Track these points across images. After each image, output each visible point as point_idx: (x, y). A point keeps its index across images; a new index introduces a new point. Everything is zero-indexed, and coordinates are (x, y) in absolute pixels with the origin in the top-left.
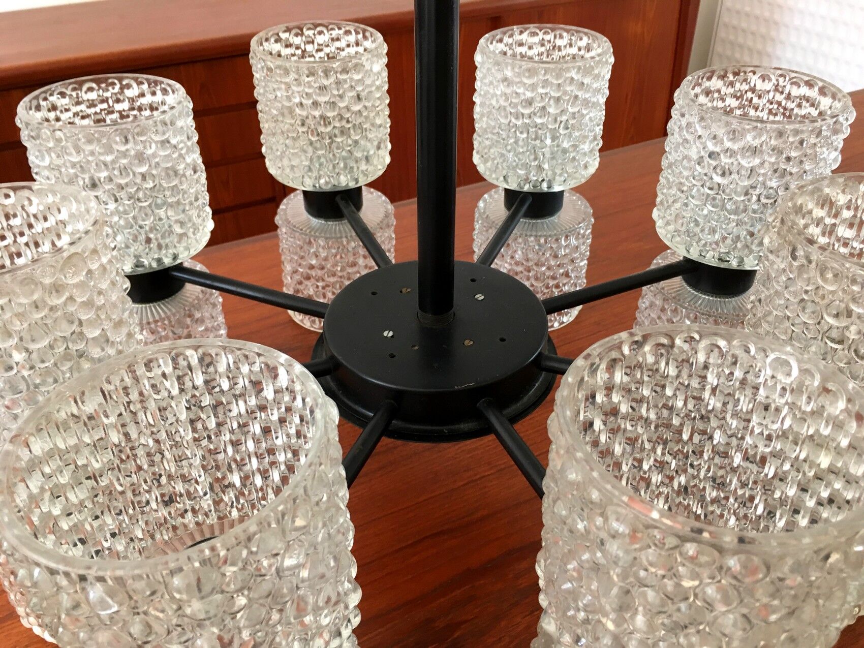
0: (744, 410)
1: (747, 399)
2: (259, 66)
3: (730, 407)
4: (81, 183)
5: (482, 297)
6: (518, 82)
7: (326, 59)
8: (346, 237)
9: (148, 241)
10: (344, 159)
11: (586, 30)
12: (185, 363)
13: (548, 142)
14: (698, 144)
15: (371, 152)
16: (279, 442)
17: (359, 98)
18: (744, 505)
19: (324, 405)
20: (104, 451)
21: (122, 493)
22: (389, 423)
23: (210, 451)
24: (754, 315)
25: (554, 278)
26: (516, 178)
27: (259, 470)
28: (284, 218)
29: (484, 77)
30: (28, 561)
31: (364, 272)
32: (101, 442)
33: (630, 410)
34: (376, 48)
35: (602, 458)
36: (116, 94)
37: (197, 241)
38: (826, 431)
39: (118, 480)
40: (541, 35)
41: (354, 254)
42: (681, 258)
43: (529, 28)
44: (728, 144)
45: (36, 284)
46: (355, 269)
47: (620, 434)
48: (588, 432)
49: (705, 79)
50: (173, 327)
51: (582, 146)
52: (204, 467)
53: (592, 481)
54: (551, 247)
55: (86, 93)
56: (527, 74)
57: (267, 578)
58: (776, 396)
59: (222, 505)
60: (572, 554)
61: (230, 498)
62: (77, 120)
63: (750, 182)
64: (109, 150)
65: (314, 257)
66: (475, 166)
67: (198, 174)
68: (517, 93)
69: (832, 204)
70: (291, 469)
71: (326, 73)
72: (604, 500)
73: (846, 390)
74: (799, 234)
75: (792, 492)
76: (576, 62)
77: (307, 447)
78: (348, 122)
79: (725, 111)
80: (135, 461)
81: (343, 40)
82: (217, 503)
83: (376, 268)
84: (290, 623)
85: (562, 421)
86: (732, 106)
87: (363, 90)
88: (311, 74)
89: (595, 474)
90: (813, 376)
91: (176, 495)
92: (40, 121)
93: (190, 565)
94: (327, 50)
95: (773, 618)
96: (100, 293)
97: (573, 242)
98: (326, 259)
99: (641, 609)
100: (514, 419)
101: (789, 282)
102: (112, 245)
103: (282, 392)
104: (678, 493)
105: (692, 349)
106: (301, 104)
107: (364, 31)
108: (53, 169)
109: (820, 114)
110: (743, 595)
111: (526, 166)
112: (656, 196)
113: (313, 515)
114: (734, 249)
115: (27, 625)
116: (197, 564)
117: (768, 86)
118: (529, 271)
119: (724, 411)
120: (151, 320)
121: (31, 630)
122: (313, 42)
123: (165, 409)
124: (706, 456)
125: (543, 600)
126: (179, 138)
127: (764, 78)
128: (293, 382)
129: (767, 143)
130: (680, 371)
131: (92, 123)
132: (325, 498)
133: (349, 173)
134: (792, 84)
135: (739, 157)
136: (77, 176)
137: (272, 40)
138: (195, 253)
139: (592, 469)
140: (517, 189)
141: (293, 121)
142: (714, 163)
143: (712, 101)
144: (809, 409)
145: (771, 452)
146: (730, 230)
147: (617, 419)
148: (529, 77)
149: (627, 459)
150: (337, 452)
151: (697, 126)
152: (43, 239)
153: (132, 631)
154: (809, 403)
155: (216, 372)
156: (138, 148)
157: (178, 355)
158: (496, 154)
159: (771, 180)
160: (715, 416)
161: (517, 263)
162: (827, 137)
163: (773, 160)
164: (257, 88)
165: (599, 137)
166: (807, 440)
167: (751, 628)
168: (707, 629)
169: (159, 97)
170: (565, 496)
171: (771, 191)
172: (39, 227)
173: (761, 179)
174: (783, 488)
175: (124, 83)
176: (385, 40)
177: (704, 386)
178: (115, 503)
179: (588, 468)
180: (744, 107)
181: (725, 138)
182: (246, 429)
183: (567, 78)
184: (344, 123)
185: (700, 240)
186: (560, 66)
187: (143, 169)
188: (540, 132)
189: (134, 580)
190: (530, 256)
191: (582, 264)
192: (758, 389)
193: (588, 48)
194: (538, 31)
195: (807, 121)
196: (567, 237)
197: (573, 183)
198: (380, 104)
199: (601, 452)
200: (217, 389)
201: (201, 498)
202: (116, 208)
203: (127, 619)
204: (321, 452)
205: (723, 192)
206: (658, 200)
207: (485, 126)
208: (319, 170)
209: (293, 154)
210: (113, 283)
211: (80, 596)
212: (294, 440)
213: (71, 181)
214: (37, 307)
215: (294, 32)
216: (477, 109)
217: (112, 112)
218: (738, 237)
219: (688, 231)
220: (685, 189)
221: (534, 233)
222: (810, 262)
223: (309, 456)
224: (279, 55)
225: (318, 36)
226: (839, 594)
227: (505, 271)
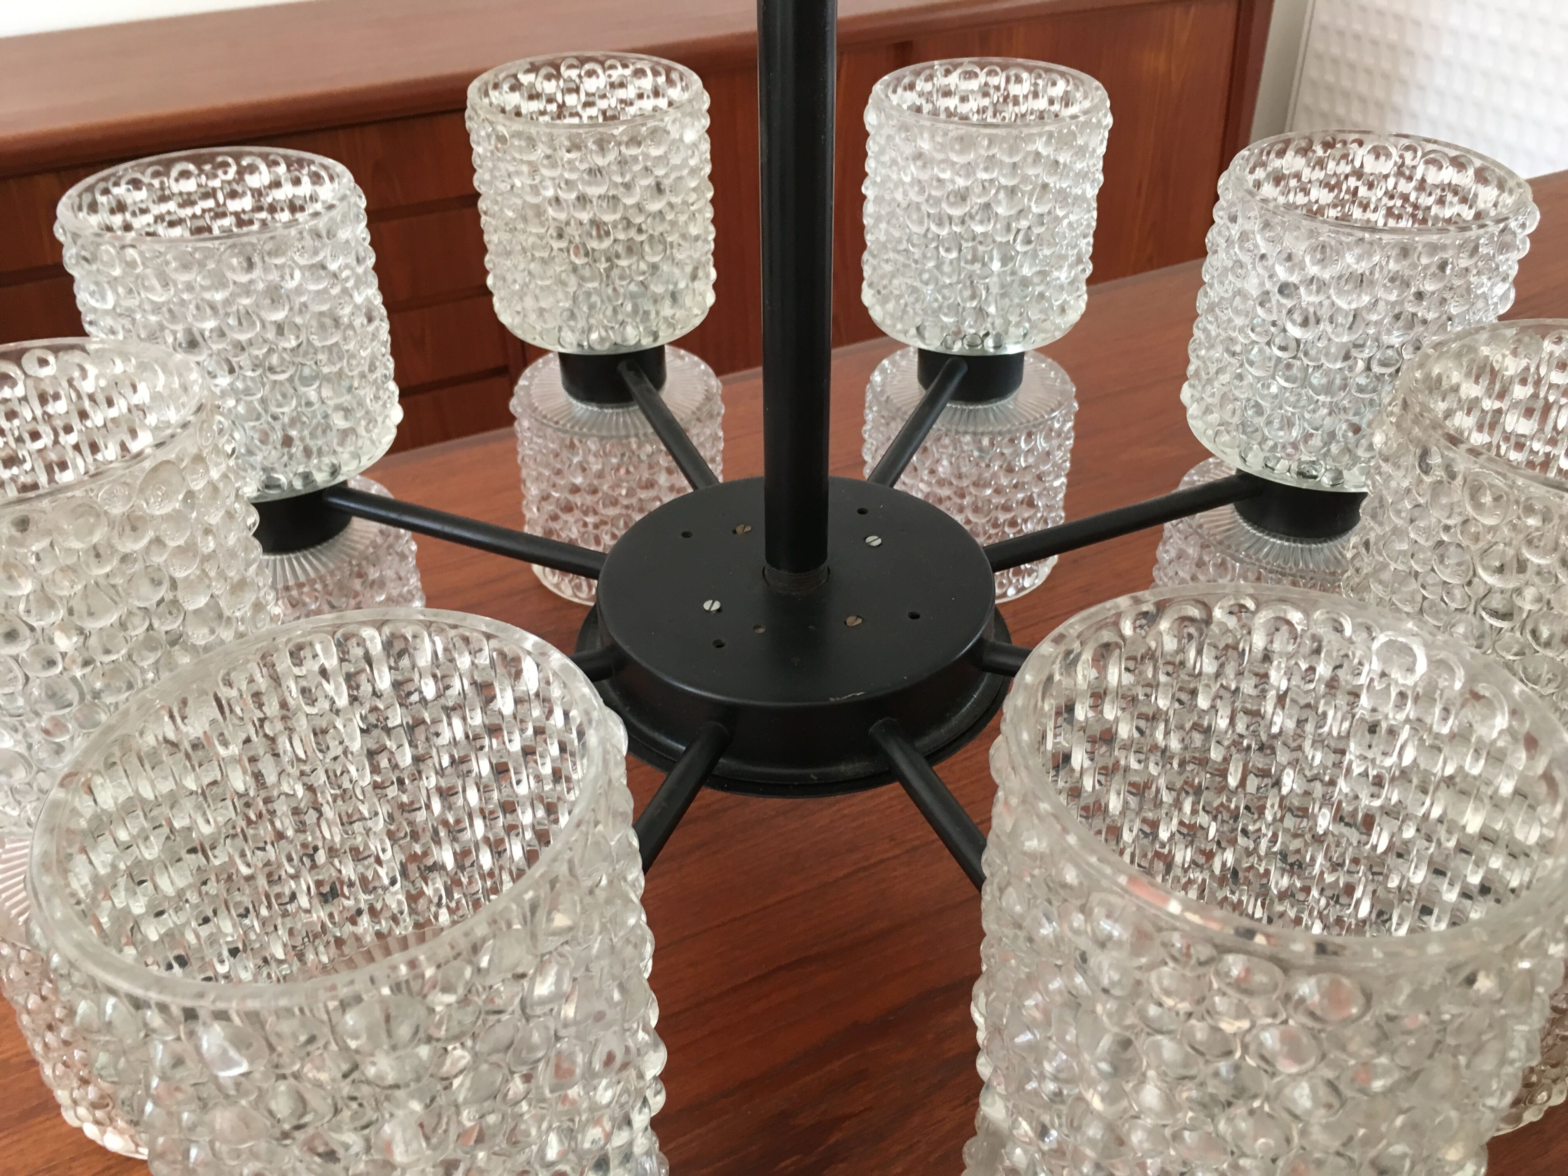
0: (1335, 733)
1: (1339, 715)
2: (483, 133)
3: (1309, 728)
4: (170, 340)
5: (879, 541)
6: (942, 161)
7: (601, 120)
8: (637, 435)
9: (288, 441)
10: (633, 296)
11: (1063, 68)
12: (359, 652)
13: (996, 266)
14: (1260, 270)
15: (682, 285)
16: (522, 790)
17: (659, 188)
18: (1337, 902)
19: (602, 722)
20: (220, 804)
21: (249, 878)
22: (713, 763)
23: (402, 807)
24: (1357, 570)
25: (1006, 508)
26: (938, 330)
27: (486, 839)
28: (526, 402)
29: (882, 151)
30: (95, 987)
31: (668, 498)
32: (215, 789)
33: (1136, 735)
34: (690, 101)
35: (1087, 818)
36: (229, 183)
37: (373, 442)
38: (1476, 769)
39: (243, 855)
40: (982, 78)
41: (651, 467)
42: (1234, 473)
43: (961, 64)
44: (1313, 270)
45: (98, 516)
46: (651, 493)
47: (1118, 777)
48: (1062, 773)
49: (1272, 155)
50: (330, 594)
51: (1056, 274)
52: (390, 835)
53: (1066, 849)
54: (1002, 454)
55: (177, 180)
56: (957, 147)
57: (505, 1017)
58: (1388, 709)
59: (422, 902)
60: (1032, 982)
61: (436, 890)
62: (161, 229)
63: (1353, 337)
64: (220, 283)
65: (579, 471)
66: (865, 309)
67: (376, 323)
68: (939, 180)
69: (1494, 373)
70: (543, 837)
71: (602, 145)
72: (1086, 883)
73: (1509, 696)
74: (1434, 428)
75: (1418, 877)
76: (1045, 124)
77: (571, 797)
78: (640, 231)
79: (1310, 211)
80: (272, 824)
81: (631, 88)
82: (413, 898)
83: (690, 490)
84: (544, 1100)
85: (1014, 749)
86: (1322, 202)
87: (666, 175)
88: (575, 147)
89: (1072, 839)
90: (1451, 671)
91: (342, 883)
92: (97, 230)
93: (374, 992)
94: (603, 104)
95: (1378, 1085)
96: (207, 531)
97: (1041, 443)
98: (600, 475)
99: (1151, 1073)
100: (935, 756)
101: (1417, 512)
102: (229, 449)
103: (529, 701)
104: (1222, 881)
105: (1243, 626)
106: (557, 200)
107: (668, 71)
108: (120, 315)
109: (1478, 216)
110: (1326, 1045)
111: (956, 309)
112: (1187, 362)
113: (584, 911)
114: (1325, 455)
115: (73, 1122)
116: (386, 991)
117: (1386, 166)
118: (963, 496)
119: (1299, 735)
120: (291, 583)
121: (80, 1130)
122: (577, 90)
123: (325, 732)
124: (1269, 817)
125: (984, 1067)
126: (341, 261)
127: (1378, 152)
128: (548, 683)
129: (1382, 268)
130: (1222, 666)
131: (187, 234)
132: (604, 882)
133: (642, 321)
134: (1427, 162)
135: (1332, 291)
136: (162, 328)
137: (506, 87)
138: (369, 464)
139: (1065, 830)
140: (941, 350)
141: (543, 231)
142: (1288, 303)
143: (1286, 192)
144: (1445, 730)
145: (1382, 807)
146: (1318, 423)
147: (1112, 750)
148: (961, 152)
149: (1132, 821)
150: (625, 803)
151: (1258, 237)
152: (104, 437)
153: (273, 1106)
154: (1445, 719)
155: (414, 666)
156: (270, 277)
157: (347, 637)
158: (904, 287)
159: (1389, 332)
160: (1285, 744)
161: (941, 483)
162: (1490, 258)
163: (1393, 297)
164: (479, 171)
165: (1086, 258)
166: (1443, 785)
167: (1342, 1105)
168: (1267, 1108)
169: (306, 188)
170: (1021, 879)
171: (1390, 352)
172: (97, 418)
173: (1371, 331)
174: (1403, 870)
175: (244, 163)
176: (706, 86)
177: (1264, 691)
178: (237, 897)
179: (1059, 827)
180: (1342, 203)
181: (1308, 259)
182: (464, 767)
183: (1028, 153)
184: (633, 233)
185: (1265, 439)
186: (1015, 132)
187: (279, 316)
188: (981, 248)
189: (278, 1018)
190: (964, 470)
191: (1057, 483)
192: (1357, 696)
193: (1067, 101)
194: (978, 70)
195: (1452, 228)
196: (1029, 435)
197: (1040, 340)
198: (698, 199)
199: (1086, 808)
200: (415, 697)
201: (385, 889)
202: (232, 384)
203: (265, 1086)
204: (597, 802)
205: (1306, 354)
206: (1191, 369)
207: (883, 238)
208: (589, 316)
209: (541, 288)
210: (230, 515)
211: (185, 1047)
212: (548, 787)
213: (153, 337)
214: (98, 555)
215: (543, 71)
216: (869, 208)
217: (224, 215)
218: (1332, 435)
219: (1243, 424)
220: (1238, 348)
221: (971, 429)
222: (1452, 476)
223: (576, 811)
224: (518, 114)
225: (586, 80)
226: (1494, 1046)
227: (920, 496)
